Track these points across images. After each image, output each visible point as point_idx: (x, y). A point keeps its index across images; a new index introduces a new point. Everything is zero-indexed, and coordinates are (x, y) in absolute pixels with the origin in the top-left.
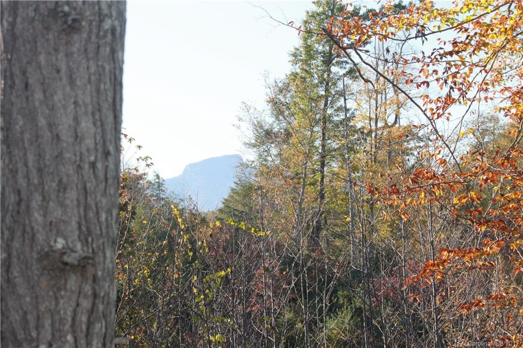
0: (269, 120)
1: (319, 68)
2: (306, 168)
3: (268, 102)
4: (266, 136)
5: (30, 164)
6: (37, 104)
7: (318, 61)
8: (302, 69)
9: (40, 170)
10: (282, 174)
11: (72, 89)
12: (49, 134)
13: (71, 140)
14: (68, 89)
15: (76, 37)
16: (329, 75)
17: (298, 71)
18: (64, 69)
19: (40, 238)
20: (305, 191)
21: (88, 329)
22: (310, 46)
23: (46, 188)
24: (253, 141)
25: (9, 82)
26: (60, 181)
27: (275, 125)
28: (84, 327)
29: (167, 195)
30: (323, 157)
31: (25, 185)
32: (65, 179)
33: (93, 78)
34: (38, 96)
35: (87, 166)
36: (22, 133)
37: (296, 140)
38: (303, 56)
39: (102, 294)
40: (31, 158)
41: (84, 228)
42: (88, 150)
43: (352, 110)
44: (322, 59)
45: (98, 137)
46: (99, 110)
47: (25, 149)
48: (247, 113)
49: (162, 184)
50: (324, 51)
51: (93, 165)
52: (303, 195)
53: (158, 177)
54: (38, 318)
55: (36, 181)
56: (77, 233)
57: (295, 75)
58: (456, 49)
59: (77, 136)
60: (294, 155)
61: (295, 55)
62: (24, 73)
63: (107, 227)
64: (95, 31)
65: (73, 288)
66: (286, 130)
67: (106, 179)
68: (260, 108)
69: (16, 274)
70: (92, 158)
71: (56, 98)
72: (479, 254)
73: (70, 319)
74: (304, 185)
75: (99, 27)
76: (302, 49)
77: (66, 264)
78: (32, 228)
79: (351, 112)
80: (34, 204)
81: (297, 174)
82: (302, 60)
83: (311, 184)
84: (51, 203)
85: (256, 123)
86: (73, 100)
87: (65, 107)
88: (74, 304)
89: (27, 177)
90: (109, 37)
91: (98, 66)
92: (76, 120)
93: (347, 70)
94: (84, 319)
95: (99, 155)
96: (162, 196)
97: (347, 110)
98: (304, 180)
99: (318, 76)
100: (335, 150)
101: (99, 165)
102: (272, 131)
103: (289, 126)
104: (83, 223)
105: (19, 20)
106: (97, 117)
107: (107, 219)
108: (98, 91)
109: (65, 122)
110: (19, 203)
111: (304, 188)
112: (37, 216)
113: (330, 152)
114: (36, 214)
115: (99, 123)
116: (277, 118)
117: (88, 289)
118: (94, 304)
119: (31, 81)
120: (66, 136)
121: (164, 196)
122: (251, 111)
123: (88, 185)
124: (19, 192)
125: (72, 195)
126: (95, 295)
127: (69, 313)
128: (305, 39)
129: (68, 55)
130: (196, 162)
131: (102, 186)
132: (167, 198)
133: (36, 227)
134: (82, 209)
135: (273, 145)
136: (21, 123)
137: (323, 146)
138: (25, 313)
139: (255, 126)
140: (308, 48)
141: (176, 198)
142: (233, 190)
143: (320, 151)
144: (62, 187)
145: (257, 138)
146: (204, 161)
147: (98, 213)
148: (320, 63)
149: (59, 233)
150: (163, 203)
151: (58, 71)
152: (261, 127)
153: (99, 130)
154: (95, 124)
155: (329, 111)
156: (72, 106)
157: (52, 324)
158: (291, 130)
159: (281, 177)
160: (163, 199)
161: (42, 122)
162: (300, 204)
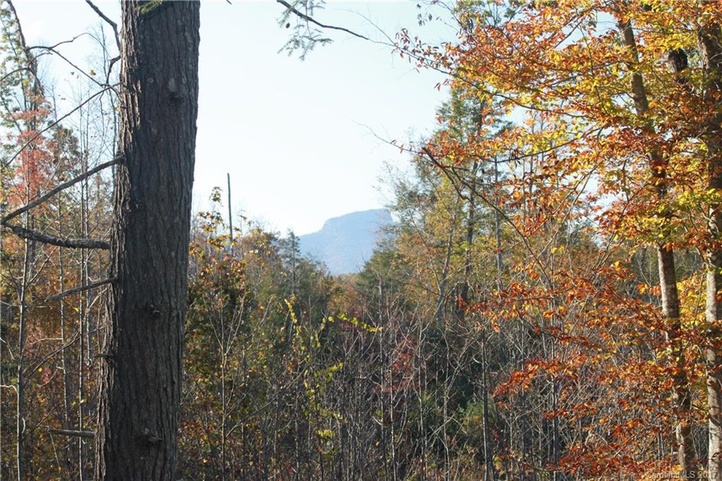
0: (413, 180)
1: (469, 126)
2: (451, 236)
3: (412, 162)
4: (410, 198)
5: (131, 388)
6: (135, 356)
7: (468, 119)
8: (451, 127)
9: (137, 392)
10: (425, 243)
11: (154, 348)
12: (141, 372)
13: (154, 376)
14: (152, 349)
15: (157, 321)
16: (479, 134)
17: (447, 128)
18: (150, 337)
19: (136, 428)
20: (451, 261)
21: (161, 477)
22: (459, 102)
23: (140, 401)
24: (395, 204)
25: (121, 344)
26: (147, 398)
27: (420, 186)
28: (159, 476)
29: (302, 256)
30: (471, 224)
31: (128, 399)
32: (150, 397)
33: (166, 342)
34: (137, 352)
35: (162, 390)
36: (127, 371)
37: (442, 205)
38: (452, 113)
39: (169, 458)
40: (132, 385)
41: (160, 423)
42: (163, 382)
43: (504, 173)
44: (472, 116)
45: (168, 374)
46: (170, 359)
47: (129, 380)
48: (389, 173)
49: (297, 243)
50: (474, 108)
51: (165, 389)
52: (447, 265)
53: (292, 235)
54: (134, 472)
55: (134, 398)
56: (156, 426)
57: (443, 133)
58: (547, 173)
59: (156, 375)
60: (439, 221)
61: (443, 111)
62: (129, 339)
63: (172, 423)
64: (167, 317)
65: (154, 456)
66: (432, 192)
67: (173, 396)
68: (402, 169)
69: (123, 447)
70: (165, 386)
71: (146, 354)
72: (560, 367)
73: (151, 472)
74: (449, 254)
75: (170, 315)
76: (450, 105)
77: (149, 442)
78: (132, 423)
79: (503, 175)
80: (133, 411)
81: (443, 242)
82: (450, 117)
83: (457, 253)
84: (142, 410)
85: (399, 184)
86: (155, 355)
87: (150, 358)
88: (153, 464)
89: (130, 395)
90: (175, 319)
91: (169, 336)
92: (157, 365)
93: (500, 129)
94: (159, 472)
95: (169, 384)
96: (296, 257)
97: (498, 173)
98: (449, 249)
99: (468, 135)
100: (484, 217)
101: (169, 389)
102: (416, 193)
103: (434, 189)
104: (159, 420)
105: (126, 310)
106: (168, 363)
107: (172, 418)
108: (169, 350)
109: (150, 366)
110: (125, 409)
111: (448, 258)
112: (135, 417)
113: (479, 218)
114: (134, 415)
115: (169, 367)
116: (423, 178)
117: (161, 455)
118: (165, 464)
119: (132, 344)
120: (151, 374)
121: (299, 257)
122: (392, 172)
123: (163, 400)
124: (125, 404)
125: (154, 406)
126: (165, 459)
127: (151, 469)
128: (455, 94)
129: (153, 330)
130: (338, 216)
131: (170, 400)
132: (303, 259)
133: (134, 422)
134: (159, 413)
135: (417, 209)
136: (127, 366)
137: (472, 212)
138: (128, 468)
139: (398, 186)
140: (458, 105)
141: (311, 261)
142: (375, 252)
143: (468, 218)
144: (148, 401)
145: (400, 200)
146: (347, 215)
147: (167, 414)
148: (469, 120)
149: (146, 426)
150: (297, 264)
151: (147, 339)
152: (404, 188)
153: (169, 370)
154: (166, 367)
155: (479, 174)
156: (154, 358)
157: (142, 474)
158: (436, 195)
159: (424, 245)
160: (297, 260)
161: (138, 366)
162: (444, 276)
